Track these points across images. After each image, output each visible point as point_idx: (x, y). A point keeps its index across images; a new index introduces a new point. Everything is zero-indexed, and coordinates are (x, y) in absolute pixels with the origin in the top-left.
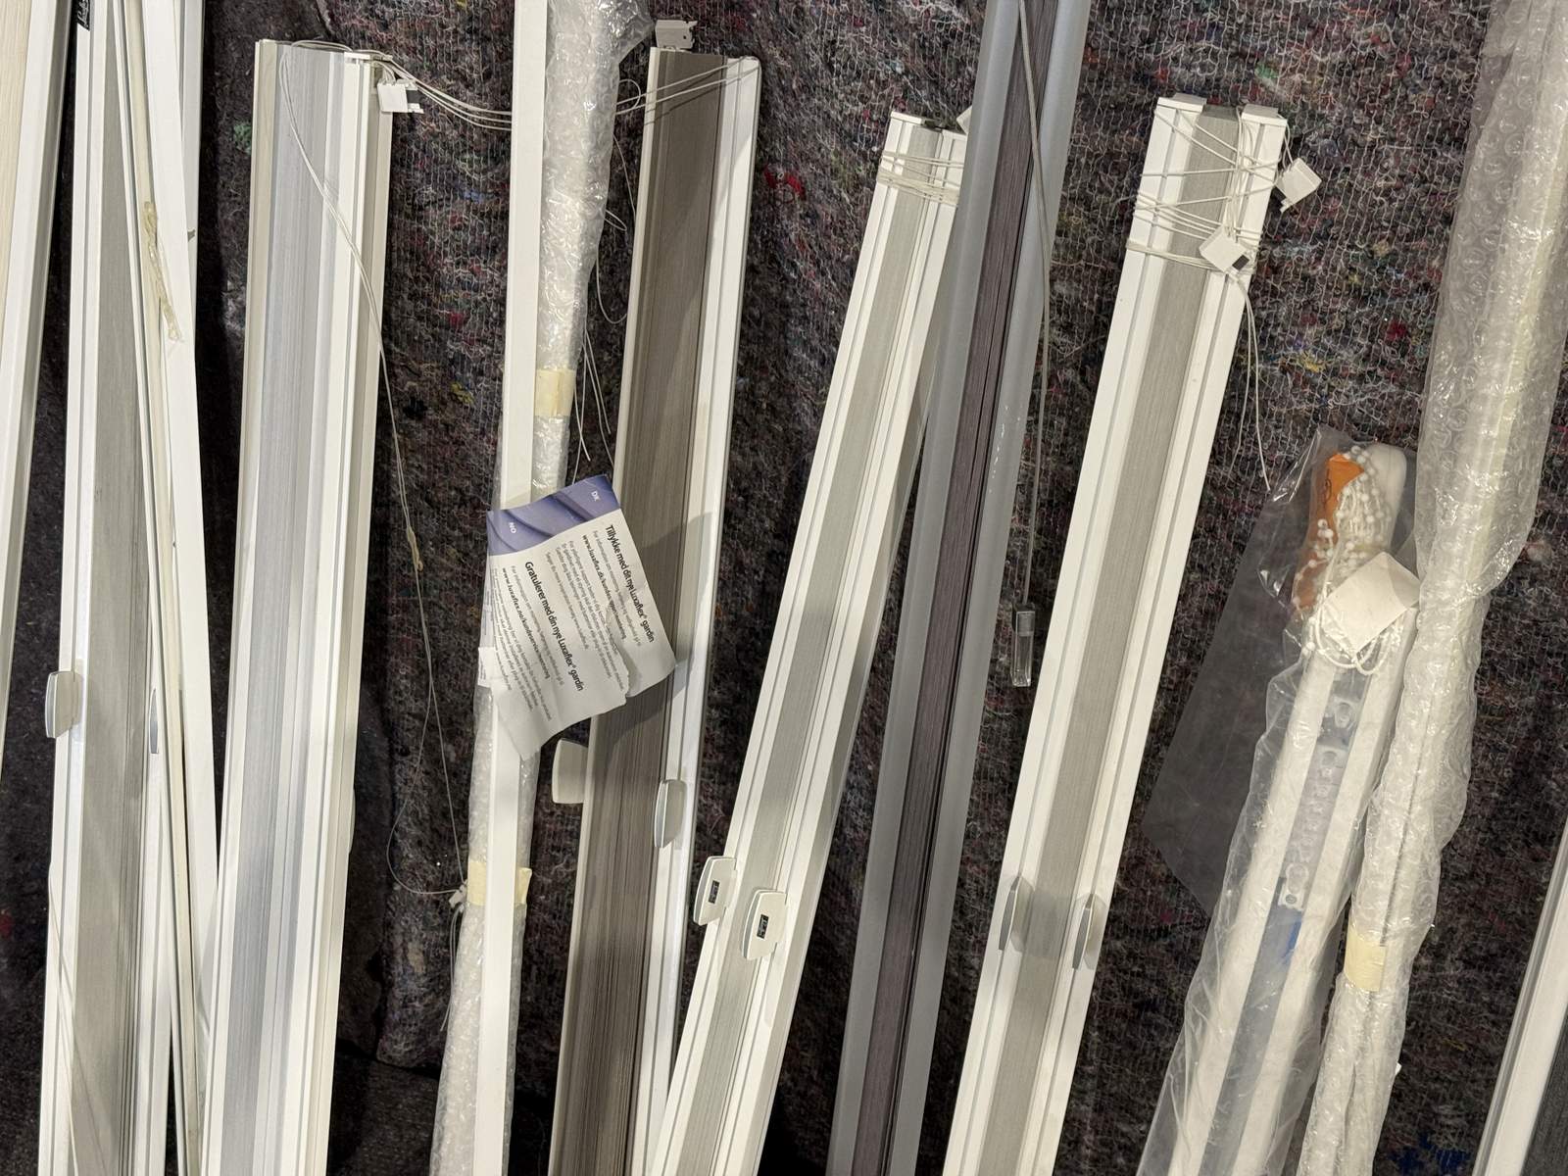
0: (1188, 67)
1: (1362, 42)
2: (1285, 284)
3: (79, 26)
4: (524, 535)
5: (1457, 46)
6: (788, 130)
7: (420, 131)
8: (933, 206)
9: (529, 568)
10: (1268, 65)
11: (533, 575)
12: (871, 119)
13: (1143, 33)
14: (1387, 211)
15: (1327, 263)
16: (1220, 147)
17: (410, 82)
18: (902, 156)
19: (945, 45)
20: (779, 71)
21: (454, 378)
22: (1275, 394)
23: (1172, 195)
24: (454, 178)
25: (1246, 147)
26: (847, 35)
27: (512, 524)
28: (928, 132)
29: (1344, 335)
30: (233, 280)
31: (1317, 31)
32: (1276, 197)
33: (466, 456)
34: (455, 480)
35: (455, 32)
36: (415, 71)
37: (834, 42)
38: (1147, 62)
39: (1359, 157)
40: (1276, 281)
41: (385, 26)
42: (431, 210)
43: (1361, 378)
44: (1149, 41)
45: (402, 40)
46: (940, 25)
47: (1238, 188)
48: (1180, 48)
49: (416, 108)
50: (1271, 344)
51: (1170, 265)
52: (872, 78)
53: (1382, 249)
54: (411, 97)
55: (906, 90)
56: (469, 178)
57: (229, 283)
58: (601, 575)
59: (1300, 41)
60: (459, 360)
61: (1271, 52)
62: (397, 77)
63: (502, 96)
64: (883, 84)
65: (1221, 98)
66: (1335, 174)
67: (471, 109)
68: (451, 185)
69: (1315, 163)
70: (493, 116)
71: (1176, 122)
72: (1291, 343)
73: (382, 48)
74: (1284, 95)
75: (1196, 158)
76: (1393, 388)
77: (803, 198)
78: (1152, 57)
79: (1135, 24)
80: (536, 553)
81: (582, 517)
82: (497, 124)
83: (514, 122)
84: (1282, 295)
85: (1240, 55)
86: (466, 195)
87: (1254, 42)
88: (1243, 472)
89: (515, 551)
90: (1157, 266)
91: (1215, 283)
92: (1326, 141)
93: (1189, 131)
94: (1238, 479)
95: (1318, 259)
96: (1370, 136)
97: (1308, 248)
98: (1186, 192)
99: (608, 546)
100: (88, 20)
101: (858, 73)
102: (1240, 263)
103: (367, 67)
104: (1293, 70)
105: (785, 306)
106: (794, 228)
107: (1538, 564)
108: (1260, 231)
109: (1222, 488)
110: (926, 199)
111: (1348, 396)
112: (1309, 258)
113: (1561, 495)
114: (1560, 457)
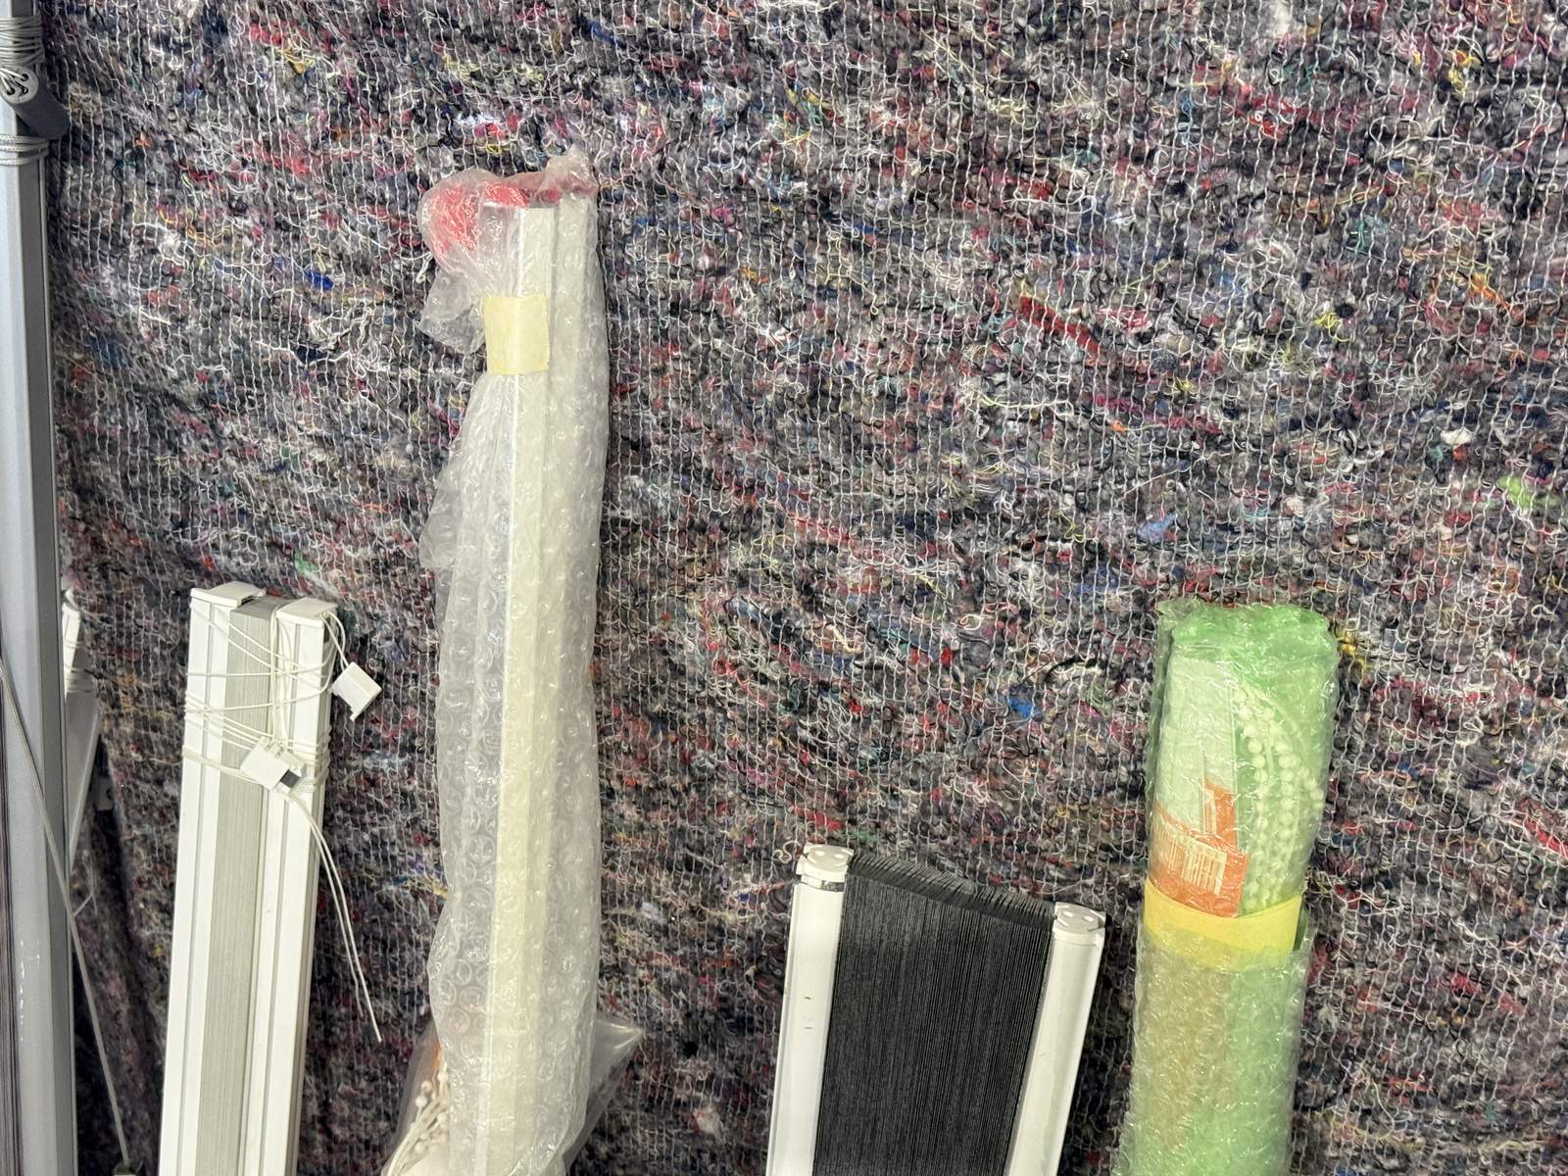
0: (229, 554)
1: (386, 539)
10: (305, 557)
16: (254, 649)
23: (218, 699)
25: (285, 649)
31: (339, 524)
38: (186, 548)
40: (378, 795)
44: (182, 525)
47: (282, 694)
48: (216, 534)
51: (223, 776)
59: (328, 534)
61: (305, 544)
66: (405, 681)
69: (385, 667)
71: (211, 619)
72: (412, 864)
74: (332, 591)
75: (233, 660)
78: (190, 542)
79: (163, 506)
84: (387, 812)
85: (274, 545)
87: (285, 532)
90: (213, 781)
91: (271, 802)
92: (388, 643)
93: (226, 627)
95: (411, 774)
97: (398, 761)
98: (232, 696)
102: (291, 779)
104: (331, 564)
112: (402, 772)
113: (722, 1056)
114: (711, 1013)
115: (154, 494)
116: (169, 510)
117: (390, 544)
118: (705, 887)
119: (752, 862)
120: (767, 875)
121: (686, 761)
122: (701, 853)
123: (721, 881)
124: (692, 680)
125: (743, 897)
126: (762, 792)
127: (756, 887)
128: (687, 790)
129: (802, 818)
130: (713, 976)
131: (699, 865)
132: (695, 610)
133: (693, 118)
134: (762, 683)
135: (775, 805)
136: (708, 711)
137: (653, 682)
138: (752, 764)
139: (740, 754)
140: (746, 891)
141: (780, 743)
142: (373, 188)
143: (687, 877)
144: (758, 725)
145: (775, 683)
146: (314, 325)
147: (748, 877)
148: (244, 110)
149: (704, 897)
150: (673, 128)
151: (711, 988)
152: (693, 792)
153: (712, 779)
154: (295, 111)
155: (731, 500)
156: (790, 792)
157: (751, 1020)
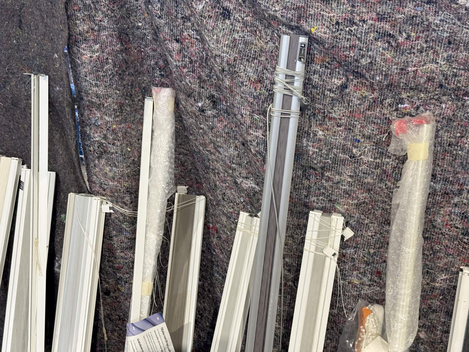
0: (317, 203)
1: (362, 198)
2: (347, 260)
3: (20, 189)
4: (137, 331)
5: (386, 200)
6: (213, 215)
7: (113, 217)
8: (252, 237)
9: (138, 340)
10: (338, 203)
11: (139, 342)
12: (235, 213)
13: (305, 195)
14: (372, 241)
15: (358, 254)
16: (327, 224)
17: (110, 204)
18: (243, 224)
19: (254, 195)
20: (210, 199)
21: (119, 284)
22: (347, 290)
23: (315, 236)
24: (121, 229)
25: (333, 224)
26: (228, 191)
27: (134, 328)
28: (250, 217)
29: (364, 274)
30: (58, 257)
31: (350, 195)
32: (343, 237)
33: (121, 306)
34: (118, 313)
35: (123, 192)
36: (112, 202)
37: (225, 193)
38: (306, 202)
39: (364, 227)
40: (345, 259)
41: (104, 190)
42: (114, 238)
43: (370, 286)
44: (307, 197)
45: (109, 194)
46: (253, 190)
47: (332, 235)
48: (315, 199)
49: (112, 211)
50: (345, 276)
51: (315, 255)
52: (235, 202)
53: (372, 251)
54: (110, 208)
55: (244, 206)
56: (125, 229)
57: (57, 258)
58: (159, 342)
59: (346, 197)
60: (120, 279)
61: (339, 200)
62: (107, 203)
63: (135, 207)
64: (238, 204)
65: (327, 211)
66: (358, 231)
67: (127, 211)
68: (120, 231)
69: (352, 228)
70: (133, 213)
71: (315, 218)
72: (350, 276)
73: (103, 196)
74: (343, 211)
75: (320, 227)
76: (378, 289)
77: (217, 232)
78: (308, 201)
79: (303, 192)
80: (141, 336)
81: (154, 325)
82: (134, 215)
83: (138, 214)
84: (346, 263)
85: (330, 201)
86: (124, 233)
87: (334, 198)
88: (340, 311)
89: (134, 335)
90: (312, 255)
91: (328, 260)
92: (355, 223)
93: (318, 220)
94: (339, 313)
95: (355, 253)
96: (366, 222)
97: (352, 250)
98: (319, 236)
99: (161, 333)
100: (23, 188)
101: (231, 201)
102: (334, 255)
103: (99, 201)
104: (344, 205)
105: (212, 262)
106: (215, 241)
107: (423, 339)
108: (339, 246)
109: (334, 315)
110: (249, 235)
111: (366, 291)
112: (353, 253)
113: (427, 319)
114: (426, 309)
115: (301, 190)
116: (304, 193)
117: (362, 200)
118: (431, 278)
119: (445, 271)
120: (448, 274)
121: (432, 248)
122: (431, 270)
123: (436, 276)
124: (438, 229)
125: (441, 280)
126: (450, 255)
127: (445, 277)
128: (431, 255)
129: (460, 260)
130: (428, 300)
131: (430, 272)
132: (442, 212)
133: (463, 105)
134: (457, 229)
135: (454, 257)
136: (440, 236)
137: (427, 229)
138: (449, 248)
139: (447, 246)
140: (442, 278)
141: (458, 243)
142: (376, 121)
143: (427, 276)
144: (452, 239)
145: (460, 228)
146: (354, 151)
147: (443, 275)
148: (347, 104)
149: (431, 280)
150: (457, 107)
151: (427, 303)
152: (432, 255)
153: (437, 252)
154: (360, 105)
155: (457, 187)
156: (458, 254)
157: (436, 310)
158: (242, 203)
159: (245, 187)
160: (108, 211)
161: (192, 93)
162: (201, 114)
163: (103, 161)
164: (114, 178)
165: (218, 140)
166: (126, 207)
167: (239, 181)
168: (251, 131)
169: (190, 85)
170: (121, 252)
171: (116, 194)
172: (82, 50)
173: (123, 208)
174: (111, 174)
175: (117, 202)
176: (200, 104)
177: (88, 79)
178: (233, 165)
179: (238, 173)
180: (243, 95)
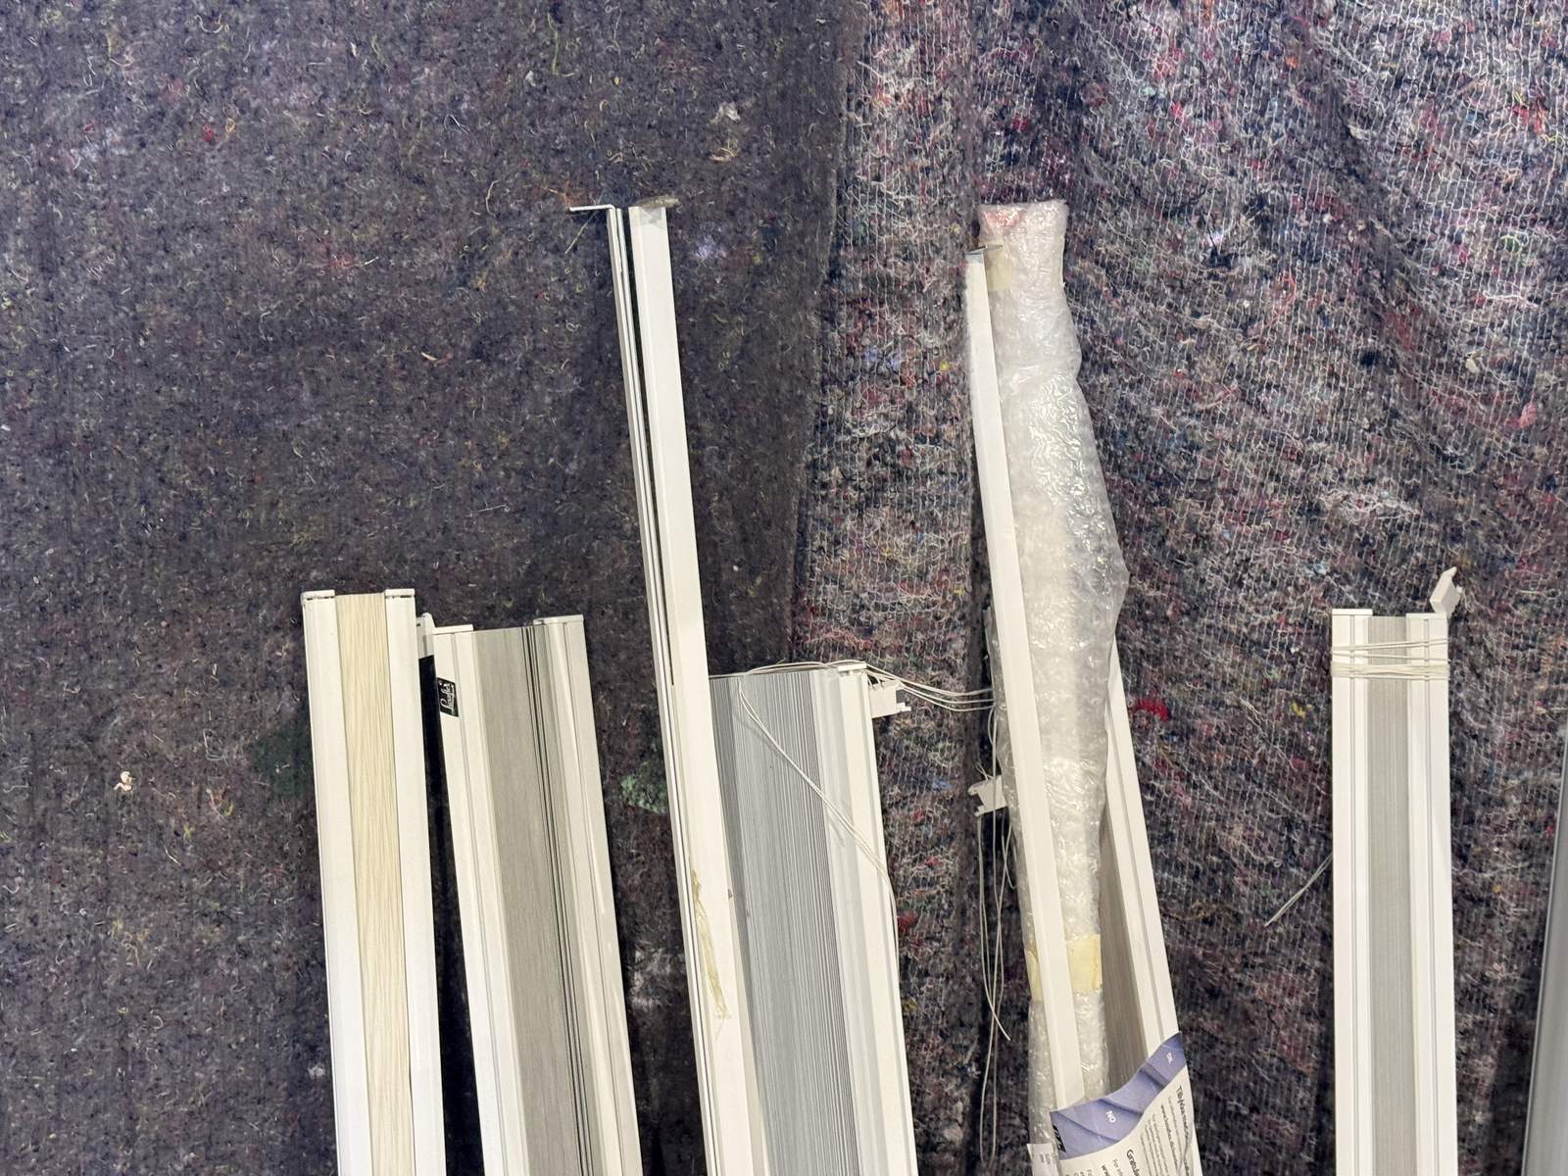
3: (443, 715)
7: (894, 732)
9: (1130, 1157)
11: (1133, 1163)
12: (1288, 624)
17: (897, 684)
18: (1358, 648)
19: (1392, 537)
20: (1142, 602)
24: (924, 772)
26: (1266, 550)
27: (1110, 1114)
28: (1385, 620)
35: (949, 621)
37: (1248, 560)
41: (868, 632)
42: (893, 811)
45: (888, 641)
46: (1387, 521)
52: (1289, 584)
54: (900, 696)
55: (1327, 588)
56: (939, 767)
58: (1172, 1144)
67: (953, 695)
68: (920, 779)
77: (1166, 718)
86: (934, 785)
89: (1115, 1141)
100: (455, 705)
101: (1274, 583)
158: (1318, 579)
159: (1357, 514)
160: (893, 708)
161: (1198, 196)
162: (1211, 276)
163: (881, 516)
164: (922, 575)
165: (1268, 361)
166: (951, 680)
167: (1326, 501)
168: (1487, 293)
169: (1192, 165)
170: (915, 861)
171: (920, 637)
172: (874, 72)
173: (939, 685)
174: (913, 562)
175: (920, 667)
176: (1218, 238)
177: (883, 185)
178: (1315, 446)
179: (1329, 472)
180: (1471, 164)
